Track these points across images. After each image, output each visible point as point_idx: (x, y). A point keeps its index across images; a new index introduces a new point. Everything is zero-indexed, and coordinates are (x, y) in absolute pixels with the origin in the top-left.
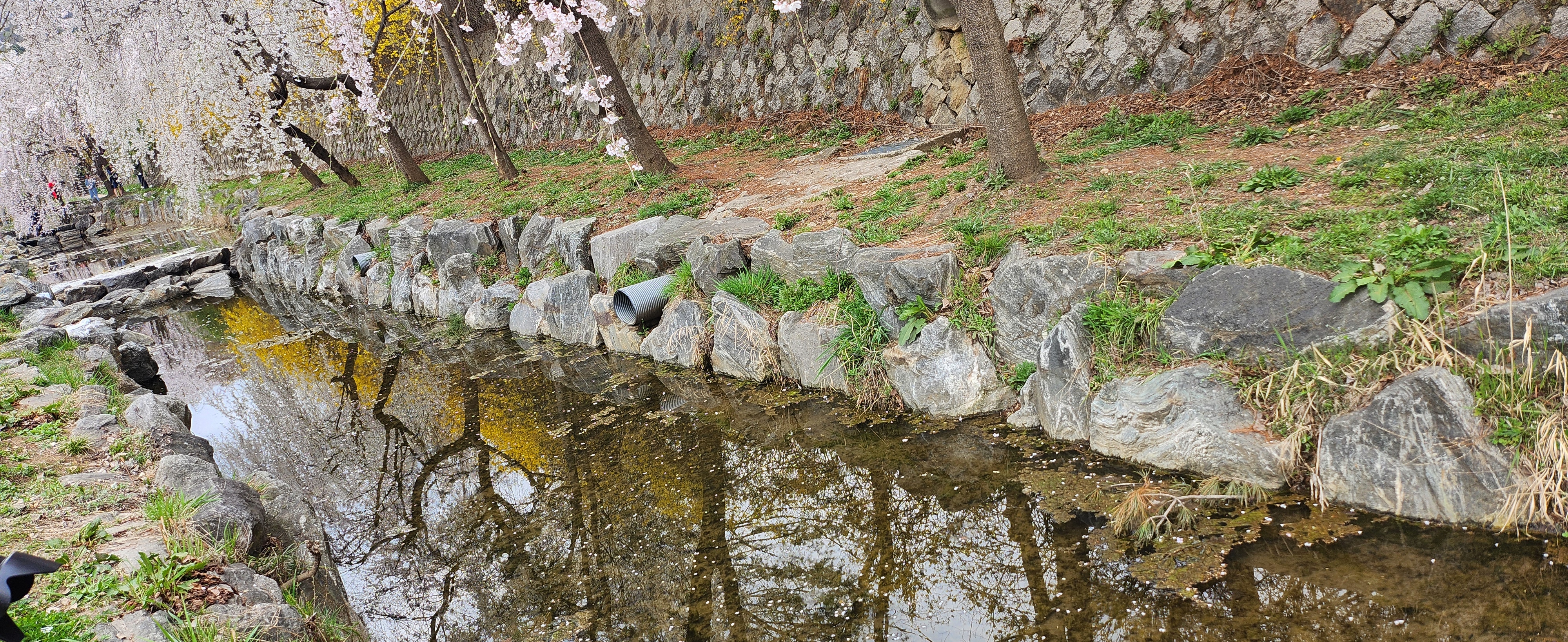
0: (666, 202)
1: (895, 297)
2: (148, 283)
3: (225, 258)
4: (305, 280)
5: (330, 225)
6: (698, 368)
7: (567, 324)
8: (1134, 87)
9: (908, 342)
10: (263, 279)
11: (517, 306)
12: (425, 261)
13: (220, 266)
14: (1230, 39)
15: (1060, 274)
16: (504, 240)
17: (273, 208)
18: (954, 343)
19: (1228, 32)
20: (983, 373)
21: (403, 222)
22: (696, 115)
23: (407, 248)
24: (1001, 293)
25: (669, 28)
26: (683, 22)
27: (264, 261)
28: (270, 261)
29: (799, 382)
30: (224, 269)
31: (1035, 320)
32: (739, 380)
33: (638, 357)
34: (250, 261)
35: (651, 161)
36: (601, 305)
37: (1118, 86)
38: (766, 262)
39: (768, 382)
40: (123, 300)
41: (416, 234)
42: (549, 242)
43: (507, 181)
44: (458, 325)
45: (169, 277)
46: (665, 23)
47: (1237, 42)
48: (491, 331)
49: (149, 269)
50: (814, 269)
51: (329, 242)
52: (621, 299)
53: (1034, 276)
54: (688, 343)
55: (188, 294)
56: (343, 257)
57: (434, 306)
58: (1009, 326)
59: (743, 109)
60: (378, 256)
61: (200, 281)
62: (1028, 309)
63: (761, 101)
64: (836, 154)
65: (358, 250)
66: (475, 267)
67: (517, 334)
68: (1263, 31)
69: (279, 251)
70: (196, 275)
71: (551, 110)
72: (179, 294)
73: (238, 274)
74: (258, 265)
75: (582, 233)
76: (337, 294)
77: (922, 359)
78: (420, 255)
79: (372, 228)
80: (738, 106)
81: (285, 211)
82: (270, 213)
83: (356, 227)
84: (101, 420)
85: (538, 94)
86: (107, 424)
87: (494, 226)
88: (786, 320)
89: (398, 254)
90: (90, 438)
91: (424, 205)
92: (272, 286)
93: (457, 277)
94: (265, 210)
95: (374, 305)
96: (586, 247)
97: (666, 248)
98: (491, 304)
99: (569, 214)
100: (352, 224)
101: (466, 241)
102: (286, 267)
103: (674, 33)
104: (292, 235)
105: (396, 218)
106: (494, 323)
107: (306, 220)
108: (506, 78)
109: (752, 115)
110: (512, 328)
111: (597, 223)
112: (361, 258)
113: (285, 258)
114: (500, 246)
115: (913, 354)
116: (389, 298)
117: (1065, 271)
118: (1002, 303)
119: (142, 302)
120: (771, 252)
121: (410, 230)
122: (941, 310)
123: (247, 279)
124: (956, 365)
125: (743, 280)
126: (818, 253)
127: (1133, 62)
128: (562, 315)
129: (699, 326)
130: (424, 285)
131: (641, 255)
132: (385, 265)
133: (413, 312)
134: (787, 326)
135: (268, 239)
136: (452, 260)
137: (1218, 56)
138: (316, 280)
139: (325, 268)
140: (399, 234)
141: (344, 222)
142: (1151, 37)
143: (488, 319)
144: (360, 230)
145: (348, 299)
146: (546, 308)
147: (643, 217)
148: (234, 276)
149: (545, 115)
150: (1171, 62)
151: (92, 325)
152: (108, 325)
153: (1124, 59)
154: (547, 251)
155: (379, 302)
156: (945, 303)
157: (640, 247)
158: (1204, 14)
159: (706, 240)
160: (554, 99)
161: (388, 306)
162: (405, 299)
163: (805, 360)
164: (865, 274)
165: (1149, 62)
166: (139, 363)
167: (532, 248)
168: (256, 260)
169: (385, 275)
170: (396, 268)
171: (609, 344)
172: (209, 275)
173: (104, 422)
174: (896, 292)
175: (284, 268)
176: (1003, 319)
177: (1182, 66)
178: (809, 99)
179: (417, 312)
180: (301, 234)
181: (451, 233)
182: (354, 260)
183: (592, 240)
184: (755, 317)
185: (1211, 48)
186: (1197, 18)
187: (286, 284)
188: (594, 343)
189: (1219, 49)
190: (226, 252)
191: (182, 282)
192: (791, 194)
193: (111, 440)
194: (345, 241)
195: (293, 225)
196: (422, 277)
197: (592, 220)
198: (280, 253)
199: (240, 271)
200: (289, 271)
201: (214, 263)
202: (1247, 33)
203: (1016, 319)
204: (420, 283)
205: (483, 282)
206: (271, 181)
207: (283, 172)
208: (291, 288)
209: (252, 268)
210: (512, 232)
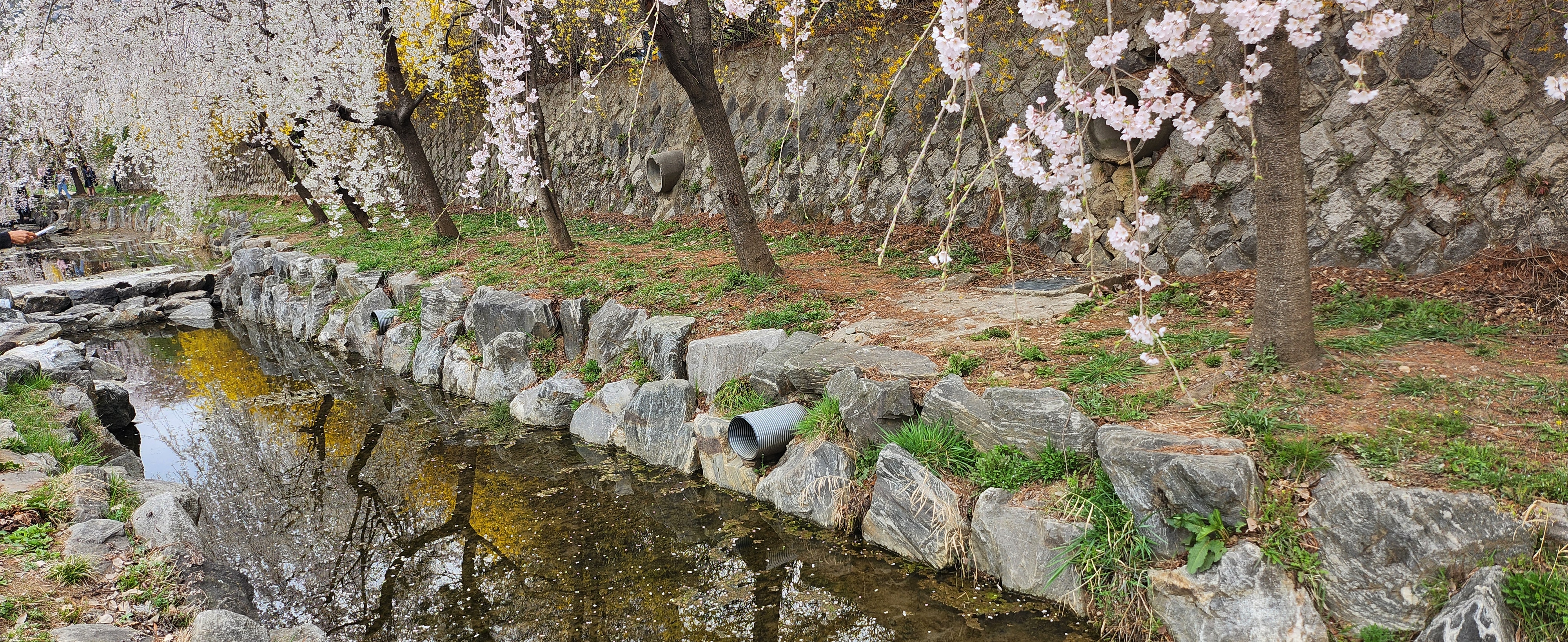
0: (782, 309)
1: (1165, 500)
2: (118, 301)
3: (208, 284)
4: (304, 326)
5: (346, 270)
6: (839, 531)
7: (654, 440)
8: (1360, 261)
9: (1200, 571)
10: (251, 315)
11: (584, 407)
12: (461, 330)
13: (201, 293)
14: (1498, 225)
15: (1438, 518)
16: (565, 322)
17: (273, 239)
18: (1268, 583)
19: (1496, 216)
20: (1309, 630)
21: (434, 281)
22: (778, 210)
23: (441, 312)
24: (1334, 523)
25: (755, 113)
26: (774, 108)
27: (256, 297)
28: (264, 298)
29: (1000, 581)
30: (206, 297)
31: (1390, 571)
32: (906, 560)
33: (751, 500)
34: (239, 293)
35: (757, 260)
36: (710, 429)
37: (1337, 257)
38: (947, 416)
39: (949, 573)
40: (89, 317)
41: (454, 298)
42: (629, 335)
43: (561, 253)
44: (505, 418)
45: (143, 297)
46: (751, 107)
47: (1508, 231)
48: (544, 429)
49: (122, 285)
50: (1024, 437)
51: (342, 289)
52: (742, 428)
53: (1394, 513)
54: (829, 496)
55: (162, 320)
56: (358, 310)
57: (470, 386)
58: (1344, 569)
59: (838, 212)
60: (401, 315)
61: (177, 307)
62: (1379, 557)
63: (861, 207)
64: (975, 282)
65: (377, 304)
66: (527, 349)
67: (578, 439)
68: (1545, 222)
69: (280, 289)
70: (174, 299)
71: (600, 179)
72: (153, 319)
73: (220, 304)
74: (248, 299)
75: (679, 334)
76: (341, 346)
77: (1220, 596)
78: (456, 323)
79: (400, 281)
80: (832, 208)
81: (286, 244)
82: (268, 244)
83: (378, 278)
84: (105, 529)
85: (587, 160)
86: (113, 536)
87: (555, 305)
88: (989, 498)
89: (429, 317)
90: (89, 558)
91: (459, 264)
92: (261, 326)
93: (505, 358)
94: (262, 239)
95: (389, 370)
96: (681, 350)
97: (798, 373)
98: (551, 399)
99: (654, 308)
100: (374, 274)
101: (519, 318)
102: (283, 308)
103: (762, 118)
104: (295, 273)
105: (427, 275)
106: (549, 421)
107: (316, 260)
108: (552, 137)
109: (848, 219)
110: (573, 430)
111: (696, 325)
112: (383, 314)
113: (283, 298)
114: (559, 329)
115: (1207, 588)
116: (410, 365)
117: (1447, 515)
118: (1336, 539)
119: (110, 322)
120: (957, 404)
121: (447, 293)
122: (1245, 533)
123: (231, 312)
124: (1271, 613)
125: (914, 431)
126: (1033, 418)
127: (1360, 231)
128: (649, 429)
129: (844, 477)
130: (460, 359)
131: (759, 373)
132: (410, 326)
133: (440, 385)
134: (990, 507)
135: (264, 274)
136: (502, 337)
137: (1480, 241)
138: (318, 329)
139: (332, 317)
140: (433, 295)
141: (363, 270)
142: (1390, 209)
143: (543, 414)
144: (382, 282)
145: (354, 358)
146: (628, 416)
147: (755, 326)
148: (216, 306)
149: (593, 183)
150: (1416, 240)
151: (60, 349)
152: (77, 350)
153: (1348, 227)
154: (625, 346)
155: (398, 367)
156: (1252, 525)
157: (758, 363)
158: (1461, 192)
159: (860, 373)
160: (605, 168)
161: (407, 374)
162: (432, 371)
163: (1013, 555)
164: (1124, 463)
165: (1383, 235)
166: (116, 407)
167: (607, 340)
168: (247, 294)
169: (409, 339)
170: (424, 333)
171: (709, 474)
172: (188, 301)
173: (109, 532)
174: (1169, 495)
175: (280, 309)
176: (1334, 558)
177: (1429, 246)
178: (923, 212)
179: (446, 387)
180: (306, 274)
181: (503, 306)
182: (374, 315)
183: (692, 344)
184: (944, 487)
185: (1471, 231)
186: (1453, 195)
187: (279, 326)
188: (686, 468)
189: (1483, 233)
190: (210, 278)
191: (157, 306)
192: (941, 325)
193: (118, 563)
194: (362, 292)
195: (297, 262)
196: (459, 349)
197: (690, 320)
198: (279, 292)
199: (224, 302)
200: (287, 313)
201: (196, 288)
202: (1522, 222)
203: (1357, 563)
204: (456, 356)
205: (535, 368)
206: (262, 206)
207: (276, 198)
208: (285, 332)
209: (240, 302)
210: (578, 316)
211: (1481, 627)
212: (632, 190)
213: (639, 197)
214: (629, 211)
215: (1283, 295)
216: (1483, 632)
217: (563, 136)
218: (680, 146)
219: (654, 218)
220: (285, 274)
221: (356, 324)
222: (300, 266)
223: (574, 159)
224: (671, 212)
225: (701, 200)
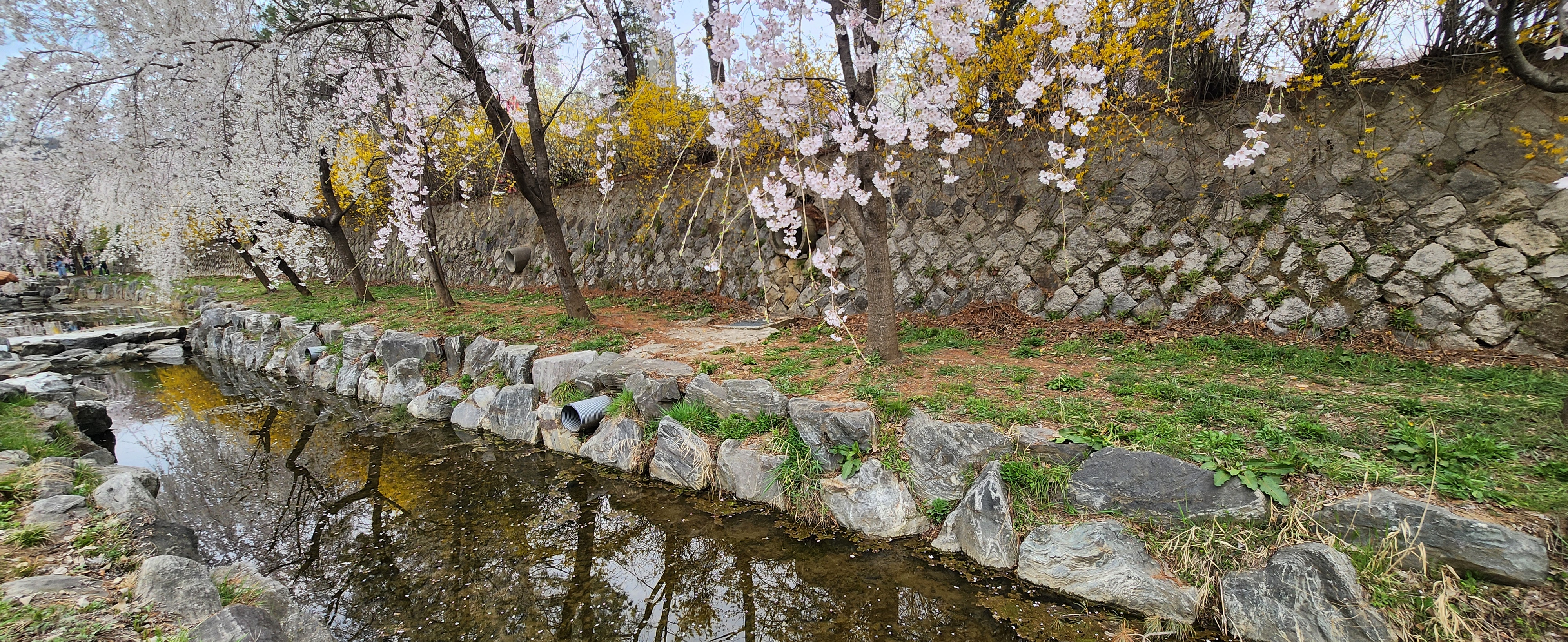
0: (594, 340)
1: (828, 439)
2: (106, 347)
3: (181, 335)
4: (254, 360)
5: (287, 322)
6: (635, 472)
7: (510, 424)
8: (913, 309)
9: (849, 477)
10: (214, 355)
11: (461, 405)
12: (373, 359)
13: (175, 340)
14: (976, 290)
15: (966, 437)
16: (448, 351)
17: (233, 303)
18: (885, 480)
19: (975, 286)
20: (906, 505)
21: (352, 327)
22: (591, 283)
23: (358, 347)
24: (916, 445)
25: (576, 225)
26: (588, 222)
27: (219, 341)
28: (225, 342)
29: (735, 494)
30: (179, 342)
31: (945, 468)
32: (677, 487)
33: (576, 457)
34: (205, 339)
35: (579, 310)
36: (548, 414)
37: (902, 307)
38: (700, 398)
39: (704, 492)
40: (79, 358)
41: (368, 338)
42: (493, 358)
43: (446, 308)
44: (403, 414)
45: (126, 344)
46: (574, 222)
47: (981, 293)
48: (432, 421)
49: (108, 335)
50: (747, 408)
51: (285, 335)
52: (570, 412)
53: (945, 436)
54: (628, 451)
55: (141, 359)
56: (296, 348)
57: (378, 395)
58: (922, 469)
59: (628, 284)
60: (328, 350)
61: (155, 350)
62: (939, 460)
63: (643, 281)
64: (712, 322)
65: (310, 344)
66: (421, 369)
67: (457, 426)
68: (997, 289)
69: (237, 337)
70: (152, 345)
71: (474, 264)
72: (134, 358)
73: (190, 348)
74: (212, 344)
75: (527, 356)
76: (283, 372)
77: (860, 490)
78: (369, 354)
79: (326, 328)
80: (625, 282)
81: (243, 306)
82: (229, 306)
83: (311, 326)
84: (66, 501)
85: (465, 253)
86: (74, 507)
87: (440, 341)
88: (727, 445)
89: (349, 351)
90: (49, 525)
91: (372, 316)
92: (221, 361)
93: (405, 376)
94: (225, 303)
95: (318, 387)
96: (529, 366)
97: (606, 376)
98: (437, 401)
99: (510, 340)
100: (309, 324)
101: (415, 349)
102: (239, 348)
103: (580, 229)
104: (249, 325)
105: (347, 324)
106: (436, 415)
107: (266, 316)
108: (441, 238)
109: (635, 288)
110: (453, 420)
111: (539, 350)
112: (313, 350)
113: (239, 341)
114: (444, 356)
115: (853, 487)
116: (334, 383)
117: (971, 435)
118: (917, 453)
119: (98, 361)
120: (706, 391)
121: (362, 335)
122: (872, 453)
123: (198, 352)
124: (887, 497)
125: (680, 408)
126: (752, 397)
127: (913, 294)
128: (506, 417)
129: (637, 439)
130: (371, 378)
131: (581, 378)
132: (334, 358)
133: (356, 396)
134: (728, 450)
135: (225, 326)
136: (403, 362)
137: (968, 299)
138: (266, 361)
139: (276, 353)
140: (352, 336)
141: (301, 321)
142: (926, 282)
143: (431, 411)
144: (314, 329)
145: (292, 380)
146: (492, 409)
147: (578, 350)
148: (187, 349)
149: (469, 267)
150: (939, 298)
151: (49, 379)
152: (65, 380)
153: (907, 291)
154: (490, 365)
155: (325, 384)
156: (875, 449)
157: (580, 372)
158: (958, 274)
159: (646, 375)
160: (477, 258)
161: (332, 389)
162: (351, 387)
163: (742, 478)
164: (803, 419)
165: (924, 295)
166: (95, 419)
167: (478, 361)
168: (211, 340)
169: (334, 366)
170: (345, 362)
171: (548, 443)
172: (163, 346)
173: (69, 505)
174: (830, 435)
175: (236, 350)
176: (917, 464)
177: (945, 301)
178: (680, 283)
179: (361, 397)
180: (257, 325)
181: (403, 342)
182: (307, 351)
183: (536, 362)
184: (701, 440)
185: (964, 293)
186: (955, 275)
187: (235, 361)
188: (533, 441)
189: (969, 294)
190: (182, 330)
191: (138, 349)
192: (694, 347)
193: (77, 527)
194: (299, 336)
195: (251, 318)
196: (371, 371)
197: (535, 347)
198: (235, 337)
199: (193, 346)
200: (241, 352)
201: (171, 337)
202: (987, 289)
203: (928, 465)
204: (368, 376)
205: (426, 382)
206: (227, 282)
207: (238, 277)
208: (240, 365)
209: (206, 346)
210: (457, 347)
211: (992, 493)
212: (496, 271)
213: (500, 275)
214: (493, 284)
215: (882, 323)
216: (994, 495)
217: (448, 238)
218: (528, 245)
219: (510, 288)
220: (241, 325)
221: (294, 357)
222: (253, 320)
223: (456, 252)
224: (522, 284)
225: (542, 277)
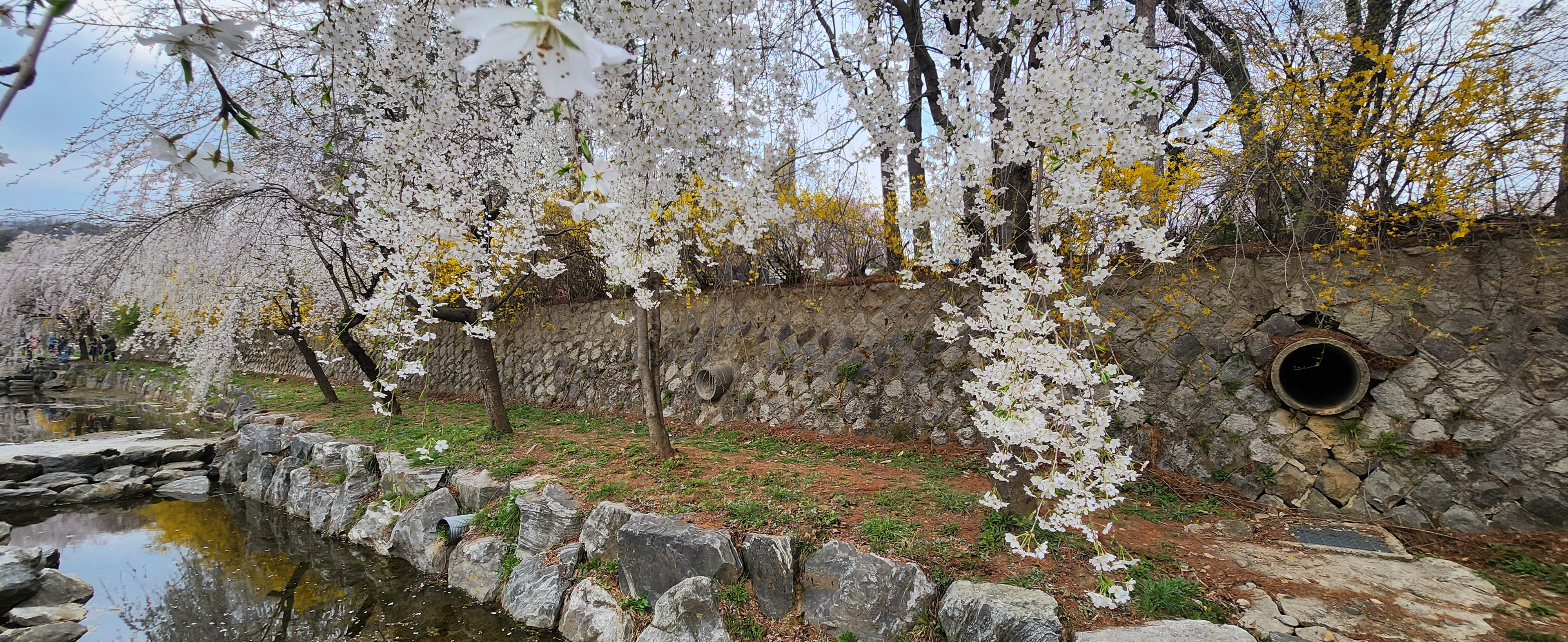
2: (101, 470)
3: (207, 455)
4: (328, 517)
5: (392, 461)
10: (256, 495)
12: (582, 556)
13: (198, 464)
17: (287, 417)
21: (519, 483)
23: (547, 529)
25: (816, 339)
26: (838, 336)
27: (267, 477)
28: (278, 480)
30: (202, 468)
34: (244, 469)
40: (59, 489)
41: (565, 513)
45: (130, 467)
49: (109, 452)
51: (388, 484)
55: (149, 494)
56: (415, 511)
60: (478, 523)
61: (169, 479)
65: (443, 508)
66: (716, 601)
69: (301, 473)
70: (166, 470)
72: (138, 493)
73: (218, 477)
74: (255, 477)
76: (383, 549)
78: (574, 547)
79: (468, 481)
81: (305, 424)
82: (280, 422)
87: (736, 538)
89: (531, 534)
91: (532, 464)
93: (695, 617)
94: (274, 416)
99: (931, 563)
101: (702, 558)
102: (302, 494)
103: (825, 343)
104: (320, 457)
105: (503, 476)
107: (348, 446)
112: (455, 521)
113: (304, 483)
114: (746, 570)
116: (497, 592)
121: (555, 506)
123: (231, 487)
132: (498, 543)
133: (556, 631)
135: (280, 453)
136: (685, 585)
138: (350, 524)
139: (371, 513)
140: (536, 508)
141: (420, 464)
144: (444, 480)
148: (213, 477)
149: (622, 387)
154: (909, 619)
155: (476, 591)
161: (496, 605)
162: (549, 613)
168: (254, 472)
169: (498, 559)
170: (523, 555)
172: (182, 473)
175: (297, 495)
180: (336, 459)
182: (439, 522)
187: (291, 511)
190: (210, 448)
191: (145, 477)
194: (420, 490)
195: (323, 445)
196: (593, 587)
198: (298, 476)
199: (223, 475)
200: (306, 499)
201: (192, 459)
204: (592, 598)
205: (728, 628)
206: (257, 381)
207: (273, 376)
209: (244, 478)
212: (672, 396)
213: (679, 402)
214: (667, 413)
218: (728, 362)
219: (699, 421)
220: (306, 455)
221: (414, 529)
222: (328, 450)
225: (757, 410)
